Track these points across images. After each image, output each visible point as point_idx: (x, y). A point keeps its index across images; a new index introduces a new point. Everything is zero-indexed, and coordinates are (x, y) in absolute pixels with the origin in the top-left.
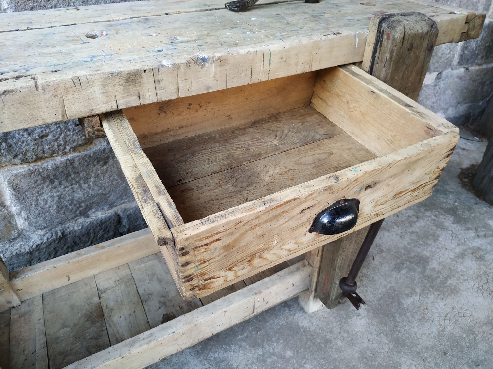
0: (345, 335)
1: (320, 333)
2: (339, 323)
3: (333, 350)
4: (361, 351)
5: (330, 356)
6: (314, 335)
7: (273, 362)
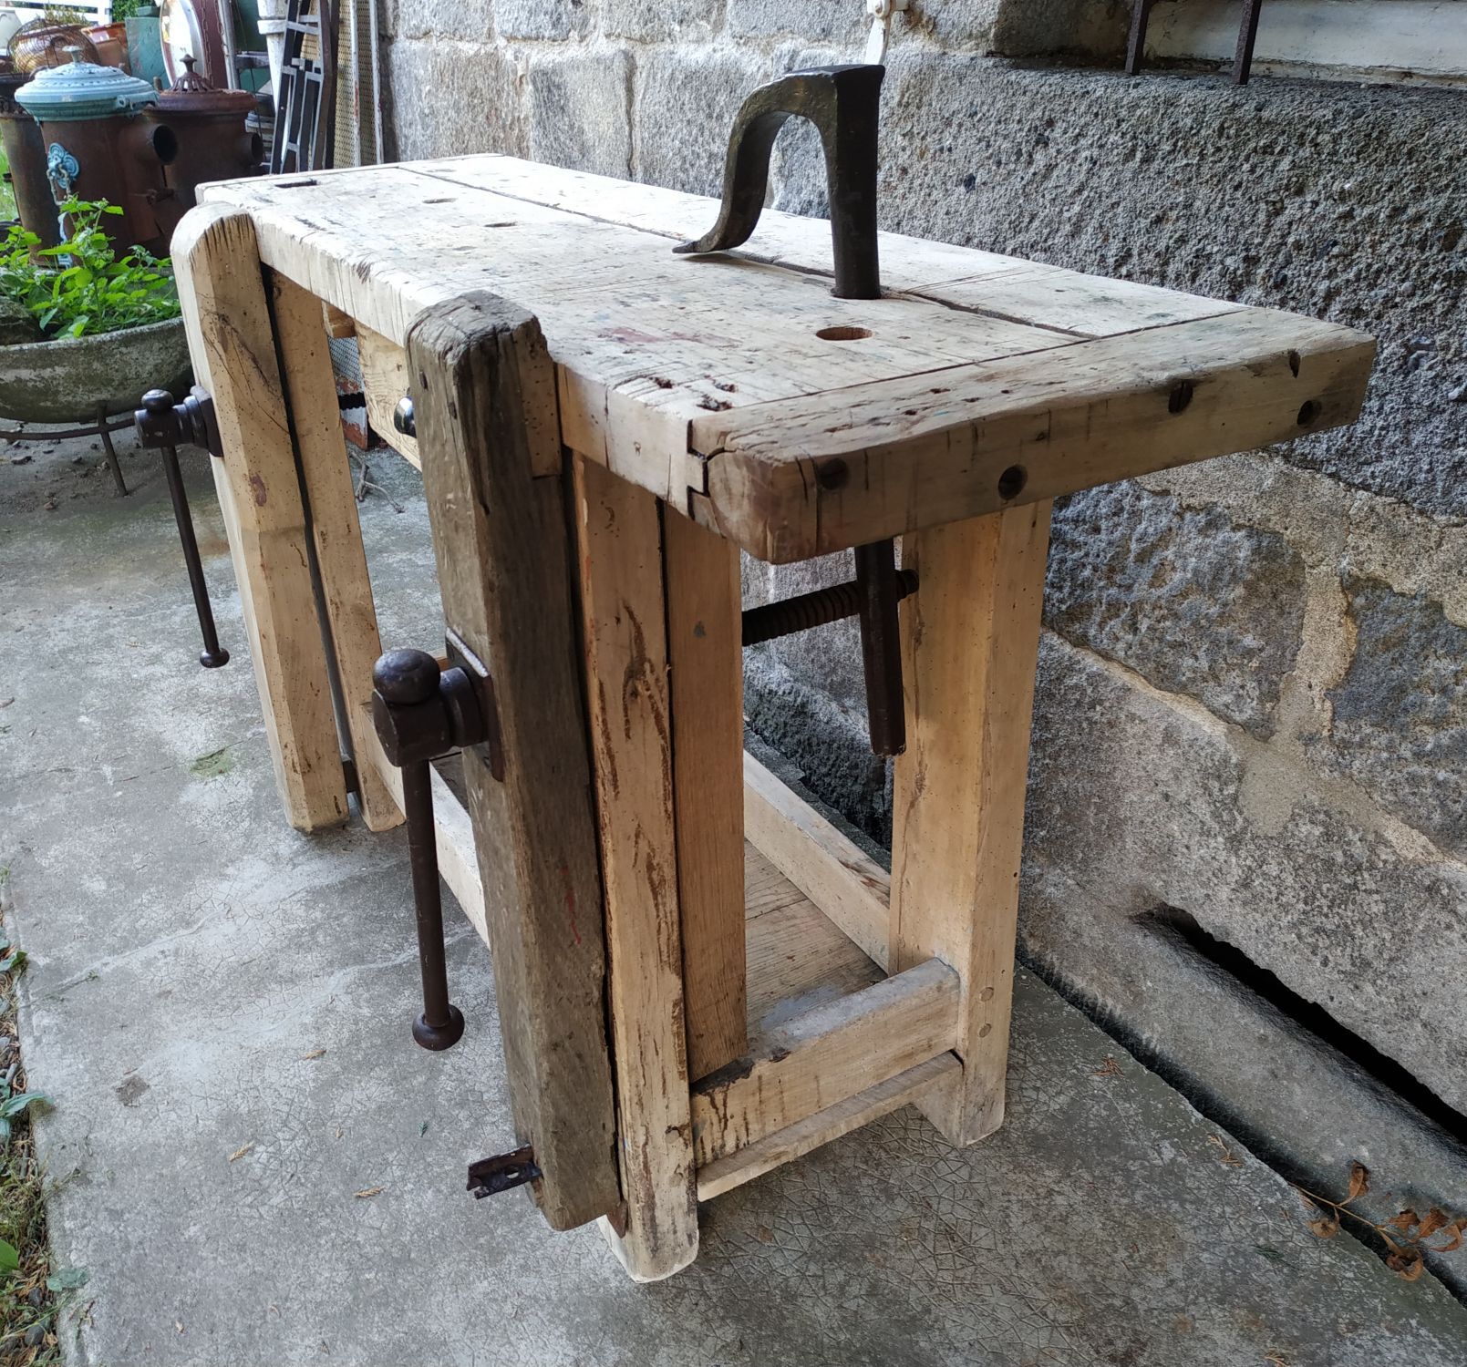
0: (508, 1309)
1: (523, 1239)
2: (555, 1298)
3: (462, 1266)
4: (445, 1343)
5: (446, 1256)
6: (520, 1222)
7: (454, 1121)
